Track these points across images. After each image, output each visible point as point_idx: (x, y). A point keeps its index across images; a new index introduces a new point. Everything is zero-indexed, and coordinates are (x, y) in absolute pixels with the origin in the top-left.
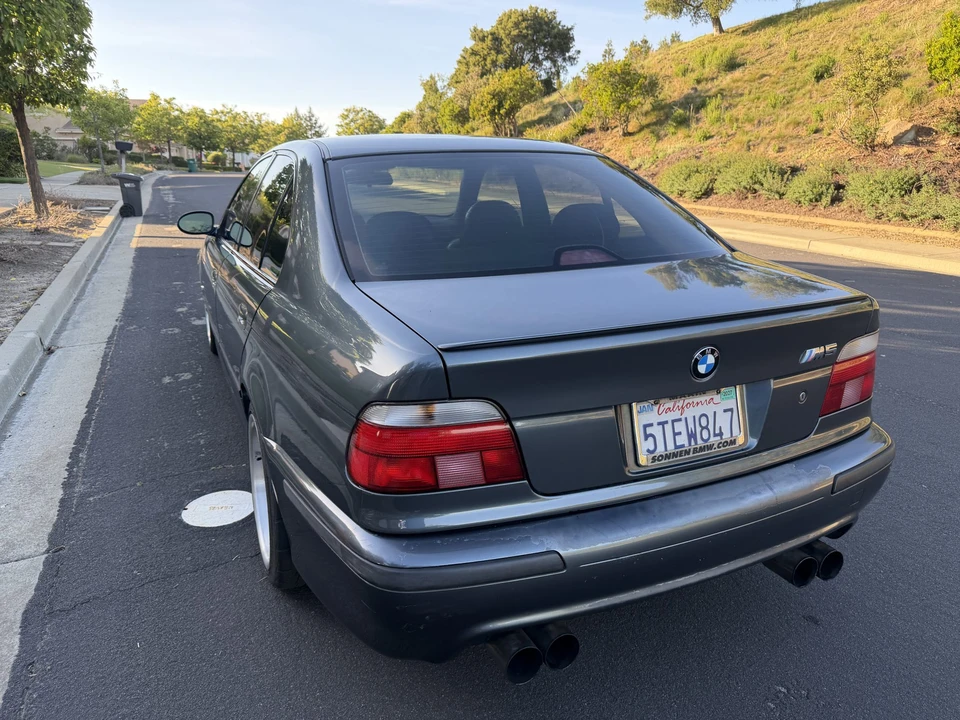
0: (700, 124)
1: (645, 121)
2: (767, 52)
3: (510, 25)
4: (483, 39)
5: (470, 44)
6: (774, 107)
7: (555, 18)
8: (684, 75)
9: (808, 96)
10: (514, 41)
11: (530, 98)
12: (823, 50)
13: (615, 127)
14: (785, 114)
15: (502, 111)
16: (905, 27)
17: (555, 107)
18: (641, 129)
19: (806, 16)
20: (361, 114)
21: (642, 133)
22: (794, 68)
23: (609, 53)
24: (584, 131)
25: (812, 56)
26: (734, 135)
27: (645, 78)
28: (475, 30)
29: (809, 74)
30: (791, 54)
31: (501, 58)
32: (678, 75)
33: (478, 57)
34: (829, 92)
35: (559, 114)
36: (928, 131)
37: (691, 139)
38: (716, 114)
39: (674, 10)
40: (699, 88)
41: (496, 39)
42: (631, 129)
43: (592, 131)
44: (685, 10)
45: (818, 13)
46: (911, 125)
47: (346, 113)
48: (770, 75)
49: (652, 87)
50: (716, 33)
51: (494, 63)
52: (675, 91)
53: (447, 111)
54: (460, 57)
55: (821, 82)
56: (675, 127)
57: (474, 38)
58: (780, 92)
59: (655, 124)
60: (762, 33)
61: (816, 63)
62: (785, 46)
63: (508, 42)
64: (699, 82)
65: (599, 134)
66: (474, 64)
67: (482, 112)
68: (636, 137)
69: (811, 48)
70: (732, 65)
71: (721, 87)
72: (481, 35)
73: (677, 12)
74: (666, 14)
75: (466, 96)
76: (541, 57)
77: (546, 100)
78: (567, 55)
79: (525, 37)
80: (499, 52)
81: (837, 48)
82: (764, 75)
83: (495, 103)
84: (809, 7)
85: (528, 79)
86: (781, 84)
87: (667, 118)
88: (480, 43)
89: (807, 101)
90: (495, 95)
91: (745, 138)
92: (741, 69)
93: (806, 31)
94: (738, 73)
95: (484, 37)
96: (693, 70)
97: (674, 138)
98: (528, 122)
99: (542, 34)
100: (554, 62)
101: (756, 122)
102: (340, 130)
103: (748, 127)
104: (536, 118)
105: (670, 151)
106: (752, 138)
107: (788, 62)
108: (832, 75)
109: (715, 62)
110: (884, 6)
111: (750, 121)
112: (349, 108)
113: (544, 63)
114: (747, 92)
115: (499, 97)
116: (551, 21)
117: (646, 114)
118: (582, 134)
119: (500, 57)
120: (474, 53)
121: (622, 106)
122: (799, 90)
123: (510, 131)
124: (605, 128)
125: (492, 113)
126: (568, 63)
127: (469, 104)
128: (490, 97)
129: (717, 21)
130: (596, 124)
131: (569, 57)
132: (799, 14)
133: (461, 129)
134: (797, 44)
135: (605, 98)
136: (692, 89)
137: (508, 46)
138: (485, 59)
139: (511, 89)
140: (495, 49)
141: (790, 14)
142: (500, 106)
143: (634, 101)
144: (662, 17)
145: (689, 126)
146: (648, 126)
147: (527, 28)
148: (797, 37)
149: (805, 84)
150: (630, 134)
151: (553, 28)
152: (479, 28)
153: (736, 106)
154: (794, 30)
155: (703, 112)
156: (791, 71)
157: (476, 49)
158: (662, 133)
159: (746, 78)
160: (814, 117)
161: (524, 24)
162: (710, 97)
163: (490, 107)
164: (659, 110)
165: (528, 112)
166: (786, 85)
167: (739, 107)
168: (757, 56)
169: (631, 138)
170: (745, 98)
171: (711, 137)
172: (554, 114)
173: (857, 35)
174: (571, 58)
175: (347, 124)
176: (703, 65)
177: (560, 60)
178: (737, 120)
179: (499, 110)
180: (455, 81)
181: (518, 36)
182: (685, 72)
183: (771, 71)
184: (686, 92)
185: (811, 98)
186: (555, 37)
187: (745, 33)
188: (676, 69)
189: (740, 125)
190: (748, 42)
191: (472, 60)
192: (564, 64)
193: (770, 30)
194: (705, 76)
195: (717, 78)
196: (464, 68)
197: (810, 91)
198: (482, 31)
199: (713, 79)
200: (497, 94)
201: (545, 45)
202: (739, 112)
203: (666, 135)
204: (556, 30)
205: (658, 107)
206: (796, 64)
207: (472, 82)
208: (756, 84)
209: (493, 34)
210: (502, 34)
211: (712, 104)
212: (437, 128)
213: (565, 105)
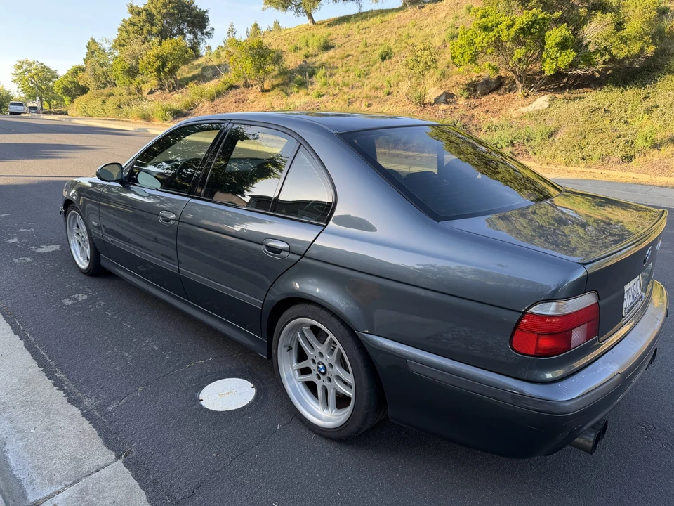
0: (314, 86)
1: (276, 82)
2: (347, 40)
3: (160, 5)
4: (139, 14)
5: (128, 16)
6: (360, 77)
7: (193, 3)
8: (295, 51)
9: (379, 70)
10: (163, 17)
11: (186, 61)
12: (381, 41)
13: (255, 85)
14: (367, 82)
15: (166, 70)
16: (426, 30)
17: (205, 69)
18: (273, 88)
19: (366, 18)
20: (34, 66)
21: (275, 90)
22: (366, 52)
23: (232, 31)
24: (232, 87)
25: (376, 45)
26: (337, 94)
27: (274, 52)
28: (131, 6)
29: (376, 56)
30: (363, 42)
31: (155, 30)
32: (291, 51)
33: (136, 27)
34: (391, 68)
35: (209, 73)
36: (452, 96)
37: (309, 96)
38: (323, 80)
39: (283, 6)
40: (308, 61)
41: (149, 14)
42: (266, 87)
43: (237, 87)
44: (290, 7)
45: (373, 16)
46: (442, 92)
47: (19, 64)
48: (352, 55)
49: (278, 59)
50: (311, 24)
51: (149, 32)
52: (291, 62)
53: (119, 67)
54: (120, 26)
55: (385, 62)
56: (297, 88)
57: (131, 12)
58: (361, 67)
59: (283, 84)
60: (340, 26)
61: (380, 50)
62: (357, 37)
63: (159, 18)
64: (307, 57)
65: (244, 90)
66: (133, 32)
67: (150, 70)
68: (271, 93)
69: (374, 39)
70: (327, 47)
71: (323, 61)
72: (137, 10)
73: (285, 7)
74: (277, 8)
75: (134, 57)
76: (185, 31)
77: (196, 63)
78: (205, 30)
79: (172, 15)
80: (152, 25)
81: (389, 40)
82: (349, 55)
83: (159, 63)
84: (367, 12)
85: (183, 47)
86: (361, 62)
87: (290, 81)
88: (136, 17)
89: (379, 74)
90: (158, 57)
91: (346, 97)
92: (332, 50)
93: (368, 28)
94: (331, 53)
95: (139, 12)
96: (300, 49)
97: (298, 95)
98: (184, 78)
99: (185, 14)
100: (195, 34)
101: (350, 86)
102: (15, 78)
103: (346, 89)
104: (190, 75)
105: (298, 104)
106: (350, 97)
107: (362, 48)
108: (390, 58)
109: (316, 44)
110: (411, 16)
111: (347, 85)
112: (21, 60)
113: (188, 35)
114: (340, 65)
115: (163, 59)
116: (191, 5)
117: (275, 77)
118: (231, 89)
119: (154, 28)
120: (132, 24)
121: (261, 71)
122: (372, 66)
123: (173, 84)
124: (247, 86)
125: (158, 71)
126: (206, 36)
127: (137, 63)
128: (155, 58)
129: (310, 16)
130: (241, 82)
131: (206, 32)
132: (362, 16)
133: (132, 81)
134: (365, 36)
135: (249, 64)
136: (303, 61)
137: (160, 21)
138: (142, 29)
139: (171, 54)
140: (149, 22)
141: (356, 16)
142: (164, 65)
143: (269, 68)
144: (276, 10)
145: (306, 87)
146: (278, 85)
147: (172, 8)
148: (364, 31)
149: (376, 62)
150: (268, 91)
151: (193, 10)
152: (135, 5)
153: (335, 75)
154: (361, 27)
155: (314, 78)
156: (365, 53)
157: (133, 20)
158: (289, 91)
159: (337, 56)
160: (386, 84)
161: (171, 6)
162: (317, 68)
163: (156, 66)
164: (284, 75)
165: (184, 72)
166: (364, 63)
167: (337, 76)
168: (341, 42)
169: (268, 94)
170: (340, 69)
171: (323, 95)
172: (205, 73)
173: (400, 33)
174: (207, 33)
175: (21, 73)
176: (308, 45)
177: (200, 34)
178: (338, 85)
179: (163, 69)
180: (121, 44)
181: (166, 14)
182: (296, 49)
183: (352, 53)
184: (299, 63)
185: (381, 72)
186: (195, 17)
187: (329, 25)
188: (289, 47)
189: (341, 88)
190: (333, 32)
191: (131, 29)
192: (203, 37)
193: (345, 25)
194: (310, 52)
195: (318, 55)
196: (125, 35)
197: (379, 67)
198: (137, 7)
199: (315, 55)
200: (160, 57)
201: (188, 22)
202: (338, 78)
203: (292, 93)
204: (195, 12)
205: (283, 73)
206: (367, 49)
207: (136, 46)
208: (345, 61)
209: (146, 10)
210: (154, 11)
211: (321, 72)
212: (108, 79)
213: (213, 67)
